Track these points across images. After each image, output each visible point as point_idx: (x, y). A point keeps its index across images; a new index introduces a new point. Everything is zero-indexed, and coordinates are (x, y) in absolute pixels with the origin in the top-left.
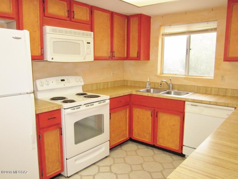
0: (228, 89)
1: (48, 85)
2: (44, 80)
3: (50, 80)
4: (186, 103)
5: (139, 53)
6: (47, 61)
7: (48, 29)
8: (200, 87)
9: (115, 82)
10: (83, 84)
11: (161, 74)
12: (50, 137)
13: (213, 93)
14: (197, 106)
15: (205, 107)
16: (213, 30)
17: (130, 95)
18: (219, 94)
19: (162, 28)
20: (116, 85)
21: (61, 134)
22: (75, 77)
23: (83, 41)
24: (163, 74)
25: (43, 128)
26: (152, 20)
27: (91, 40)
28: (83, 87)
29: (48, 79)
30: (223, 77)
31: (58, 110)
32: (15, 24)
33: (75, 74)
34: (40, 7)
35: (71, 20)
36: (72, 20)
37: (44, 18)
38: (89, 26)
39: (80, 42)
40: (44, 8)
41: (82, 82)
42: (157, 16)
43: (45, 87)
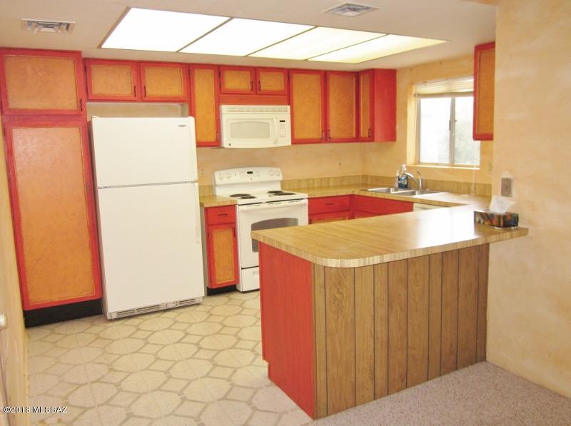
1: (221, 179)
2: (223, 172)
3: (232, 172)
4: (415, 205)
5: (372, 131)
6: (223, 148)
7: (225, 109)
9: (342, 178)
10: (280, 178)
11: (415, 164)
12: (221, 237)
17: (352, 197)
19: (414, 87)
20: (346, 183)
21: (235, 235)
22: (268, 169)
23: (272, 119)
24: (419, 163)
25: (212, 225)
26: (398, 75)
27: (287, 117)
28: (283, 183)
29: (229, 171)
31: (231, 205)
32: (187, 107)
33: (273, 165)
34: (215, 84)
35: (256, 94)
36: (259, 92)
37: (221, 95)
38: (285, 97)
39: (270, 122)
40: (220, 83)
41: (278, 175)
42: (403, 69)
43: (225, 181)
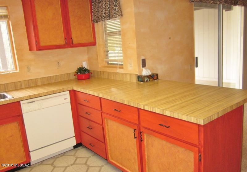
0: (37, 79)
4: (21, 102)
8: (7, 84)
13: (24, 87)
14: (34, 102)
15: (43, 99)
16: (3, 17)
18: (30, 86)
30: (28, 67)
